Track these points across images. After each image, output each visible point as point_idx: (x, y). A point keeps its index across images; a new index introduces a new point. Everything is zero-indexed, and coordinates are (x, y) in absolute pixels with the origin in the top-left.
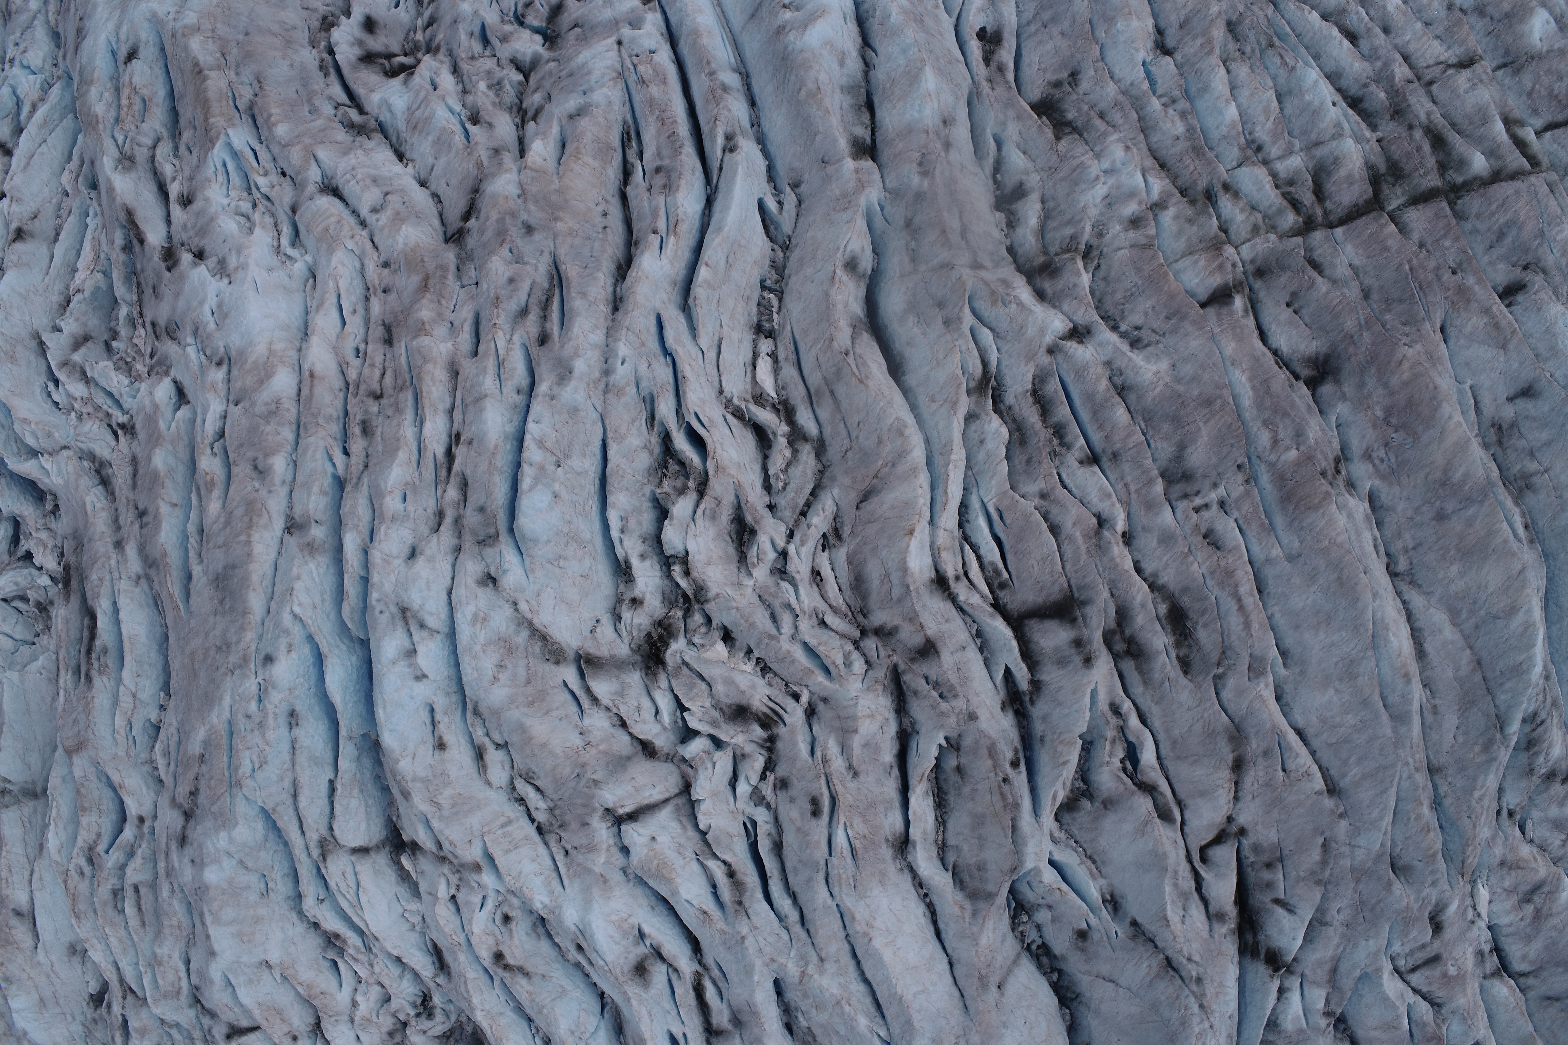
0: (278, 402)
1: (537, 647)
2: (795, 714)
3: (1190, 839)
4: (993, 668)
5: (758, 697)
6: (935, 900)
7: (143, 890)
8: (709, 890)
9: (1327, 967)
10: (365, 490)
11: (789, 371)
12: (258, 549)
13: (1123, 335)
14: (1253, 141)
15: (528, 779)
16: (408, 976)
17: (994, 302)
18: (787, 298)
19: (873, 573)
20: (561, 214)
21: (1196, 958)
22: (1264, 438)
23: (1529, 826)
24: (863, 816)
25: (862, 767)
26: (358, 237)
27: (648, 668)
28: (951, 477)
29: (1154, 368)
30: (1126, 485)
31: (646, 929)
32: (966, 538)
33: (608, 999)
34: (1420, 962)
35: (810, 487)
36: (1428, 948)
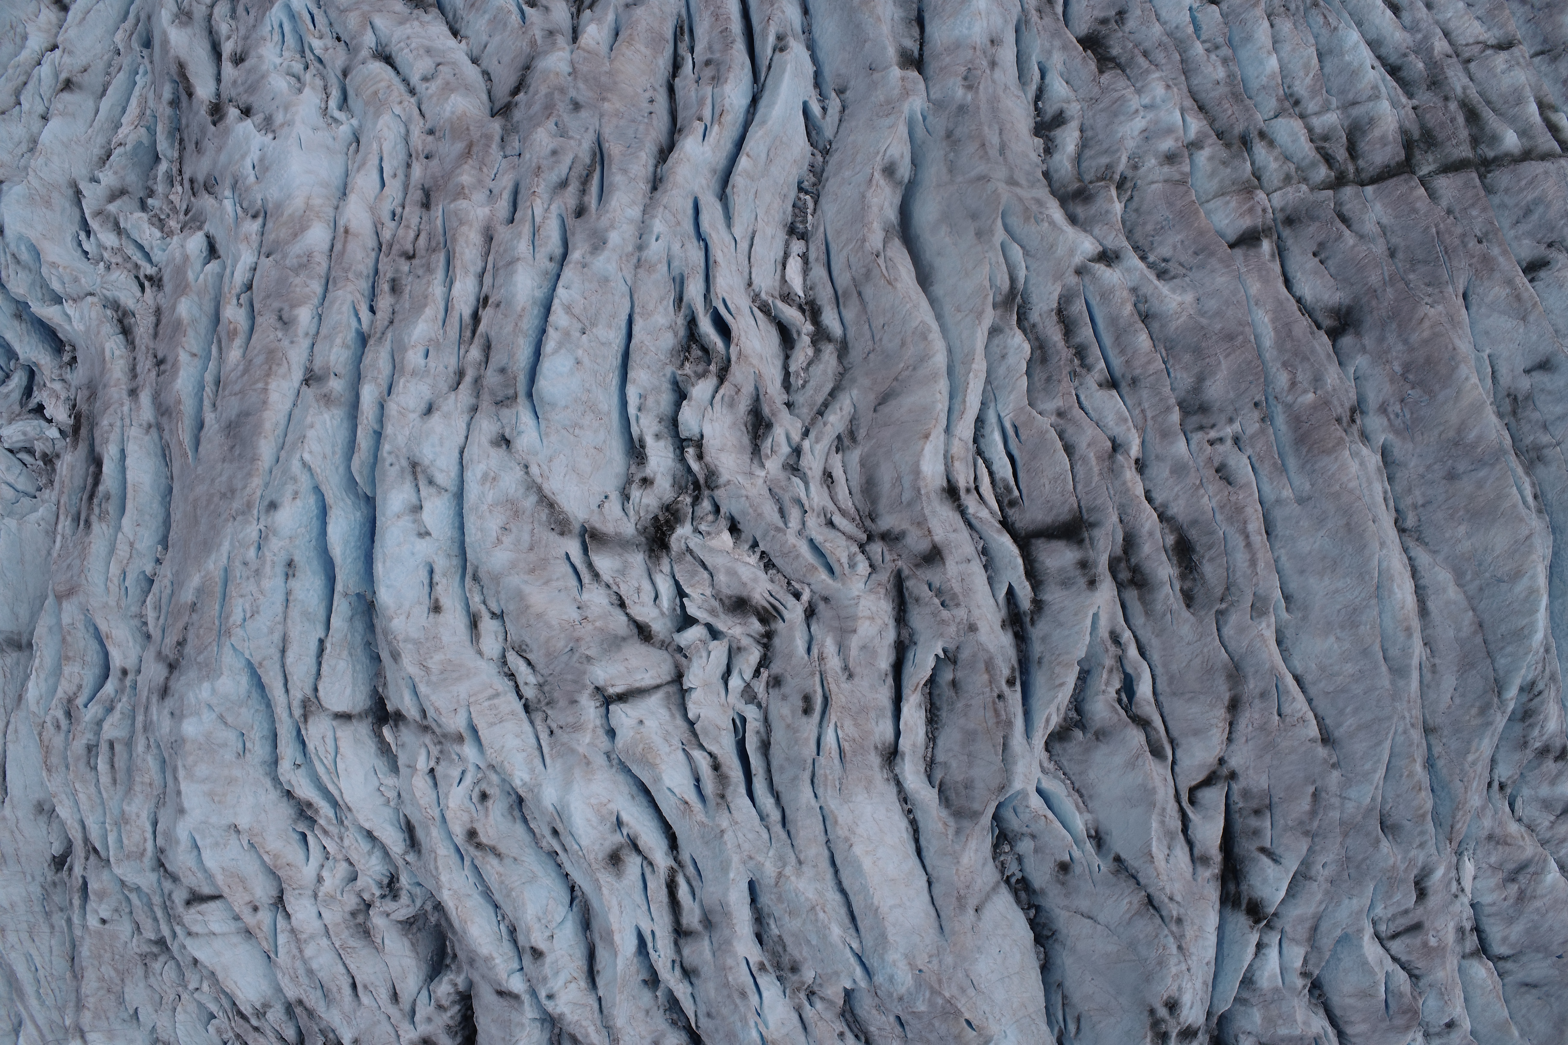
0: (310, 255)
1: (544, 515)
2: (794, 612)
3: (1179, 779)
4: (996, 586)
5: (759, 590)
6: (919, 815)
7: (117, 747)
8: (693, 782)
9: (1308, 925)
10: (388, 345)
11: (819, 272)
12: (274, 397)
13: (1150, 266)
14: (1291, 95)
15: (521, 652)
16: (378, 853)
17: (1027, 219)
18: (823, 200)
19: (885, 477)
20: (609, 95)
21: (1178, 898)
22: (1282, 379)
23: (1519, 803)
24: (855, 719)
25: (857, 670)
26: (406, 104)
27: (651, 550)
28: (971, 385)
29: (1179, 299)
30: (1143, 411)
31: (625, 817)
32: (979, 452)
33: (578, 893)
34: (1400, 929)
35: (829, 386)
36: (1411, 915)
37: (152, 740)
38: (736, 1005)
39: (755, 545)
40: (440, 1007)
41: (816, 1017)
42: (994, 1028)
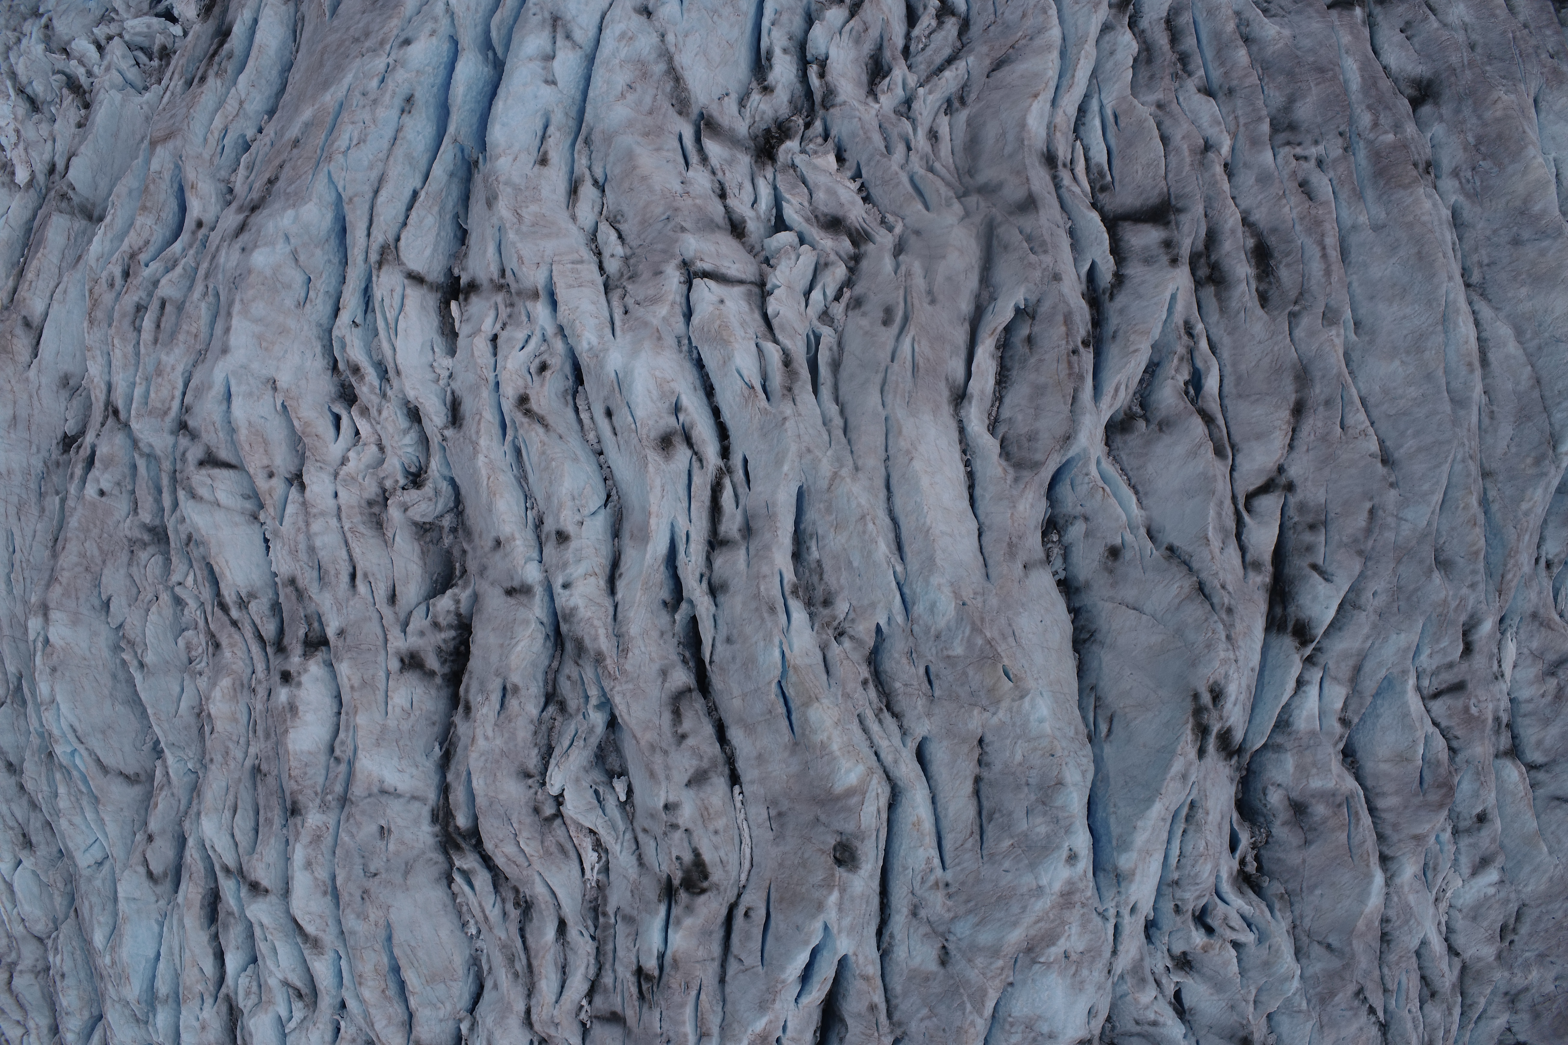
1: (669, 86)
2: (886, 238)
3: (1237, 484)
4: (1080, 260)
5: (855, 214)
6: (978, 466)
7: (167, 308)
8: (760, 376)
9: (1351, 662)
15: (613, 223)
16: (413, 434)
19: (990, 132)
21: (1230, 588)
22: (1366, 119)
23: (1563, 592)
24: (931, 343)
25: (940, 298)
27: (758, 157)
28: (1082, 61)
29: (1278, 32)
30: (1236, 118)
31: (685, 401)
32: (1079, 137)
33: (615, 497)
34: (1444, 686)
35: (947, 52)
36: (1455, 670)
37: (211, 286)
38: (763, 620)
39: (857, 175)
40: (436, 625)
41: (843, 655)
42: (1031, 683)
